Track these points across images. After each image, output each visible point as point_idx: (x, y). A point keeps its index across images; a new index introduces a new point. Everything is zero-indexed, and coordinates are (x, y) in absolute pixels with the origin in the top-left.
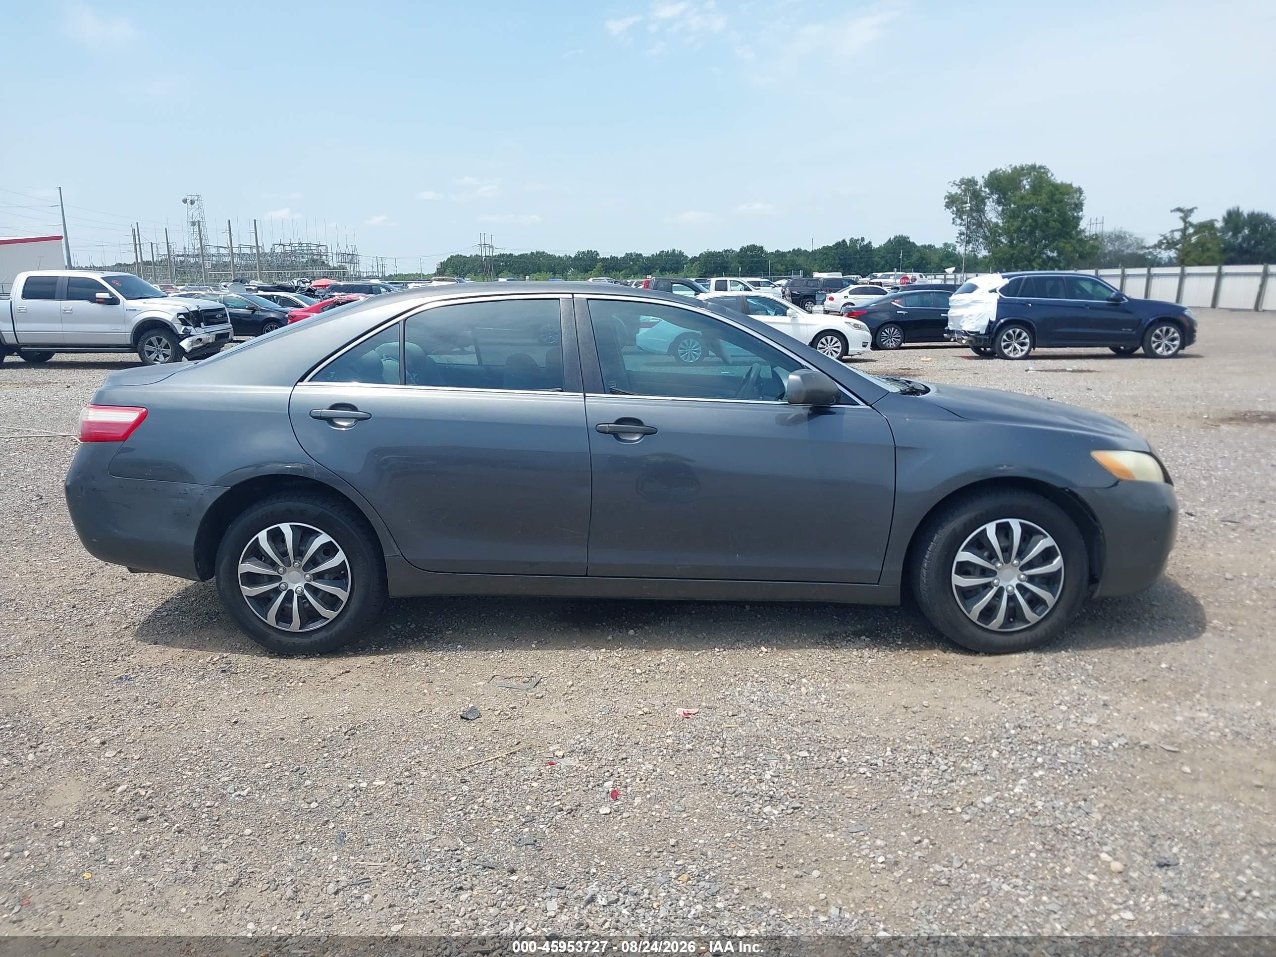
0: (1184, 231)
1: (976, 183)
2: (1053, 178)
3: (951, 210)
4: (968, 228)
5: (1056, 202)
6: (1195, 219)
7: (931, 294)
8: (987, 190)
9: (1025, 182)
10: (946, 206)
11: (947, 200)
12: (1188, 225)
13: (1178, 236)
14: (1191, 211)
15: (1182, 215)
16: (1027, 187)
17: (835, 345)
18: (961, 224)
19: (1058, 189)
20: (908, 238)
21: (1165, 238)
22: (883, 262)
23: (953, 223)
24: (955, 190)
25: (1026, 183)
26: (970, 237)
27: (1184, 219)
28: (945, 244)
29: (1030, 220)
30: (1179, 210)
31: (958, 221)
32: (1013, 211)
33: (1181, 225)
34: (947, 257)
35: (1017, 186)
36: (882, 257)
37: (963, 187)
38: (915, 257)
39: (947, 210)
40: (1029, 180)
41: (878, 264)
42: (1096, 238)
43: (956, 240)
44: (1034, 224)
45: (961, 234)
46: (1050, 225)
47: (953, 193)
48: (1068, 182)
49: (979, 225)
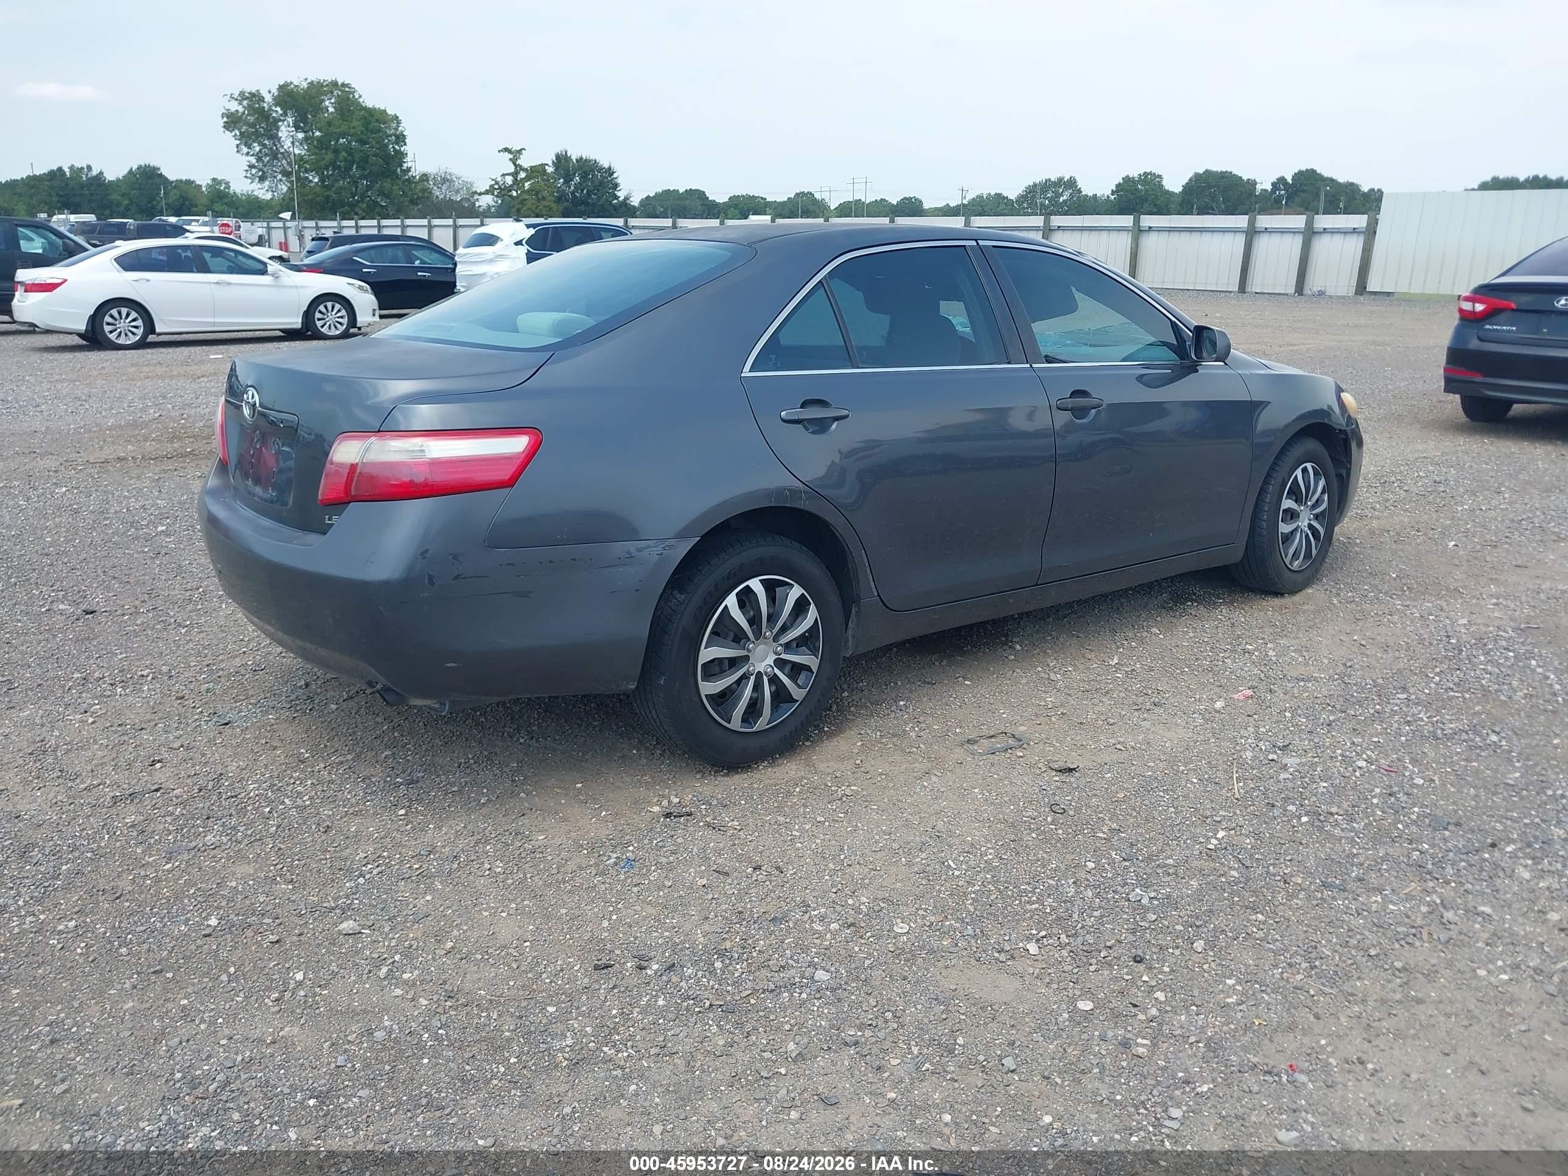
0: (515, 174)
1: (262, 99)
2: (361, 100)
3: (233, 133)
4: (259, 159)
5: (372, 132)
6: (526, 161)
7: (401, 247)
8: (278, 109)
9: (327, 103)
10: (224, 127)
11: (225, 119)
12: (518, 168)
13: (509, 180)
14: (520, 151)
15: (511, 156)
16: (331, 109)
17: (338, 315)
18: (248, 154)
19: (372, 116)
20: (159, 169)
21: (497, 183)
22: (126, 202)
23: (238, 151)
24: (234, 106)
25: (329, 105)
26: (263, 172)
27: (514, 161)
28: (214, 180)
29: (344, 154)
30: (506, 150)
31: (245, 150)
32: (319, 139)
33: (512, 169)
34: (220, 198)
35: (318, 109)
36: (123, 195)
37: (245, 103)
38: (174, 195)
39: (227, 132)
40: (333, 101)
41: (119, 204)
42: (425, 177)
43: (244, 174)
44: (349, 158)
45: (251, 166)
46: (370, 160)
47: (233, 110)
48: (383, 108)
49: (274, 155)
